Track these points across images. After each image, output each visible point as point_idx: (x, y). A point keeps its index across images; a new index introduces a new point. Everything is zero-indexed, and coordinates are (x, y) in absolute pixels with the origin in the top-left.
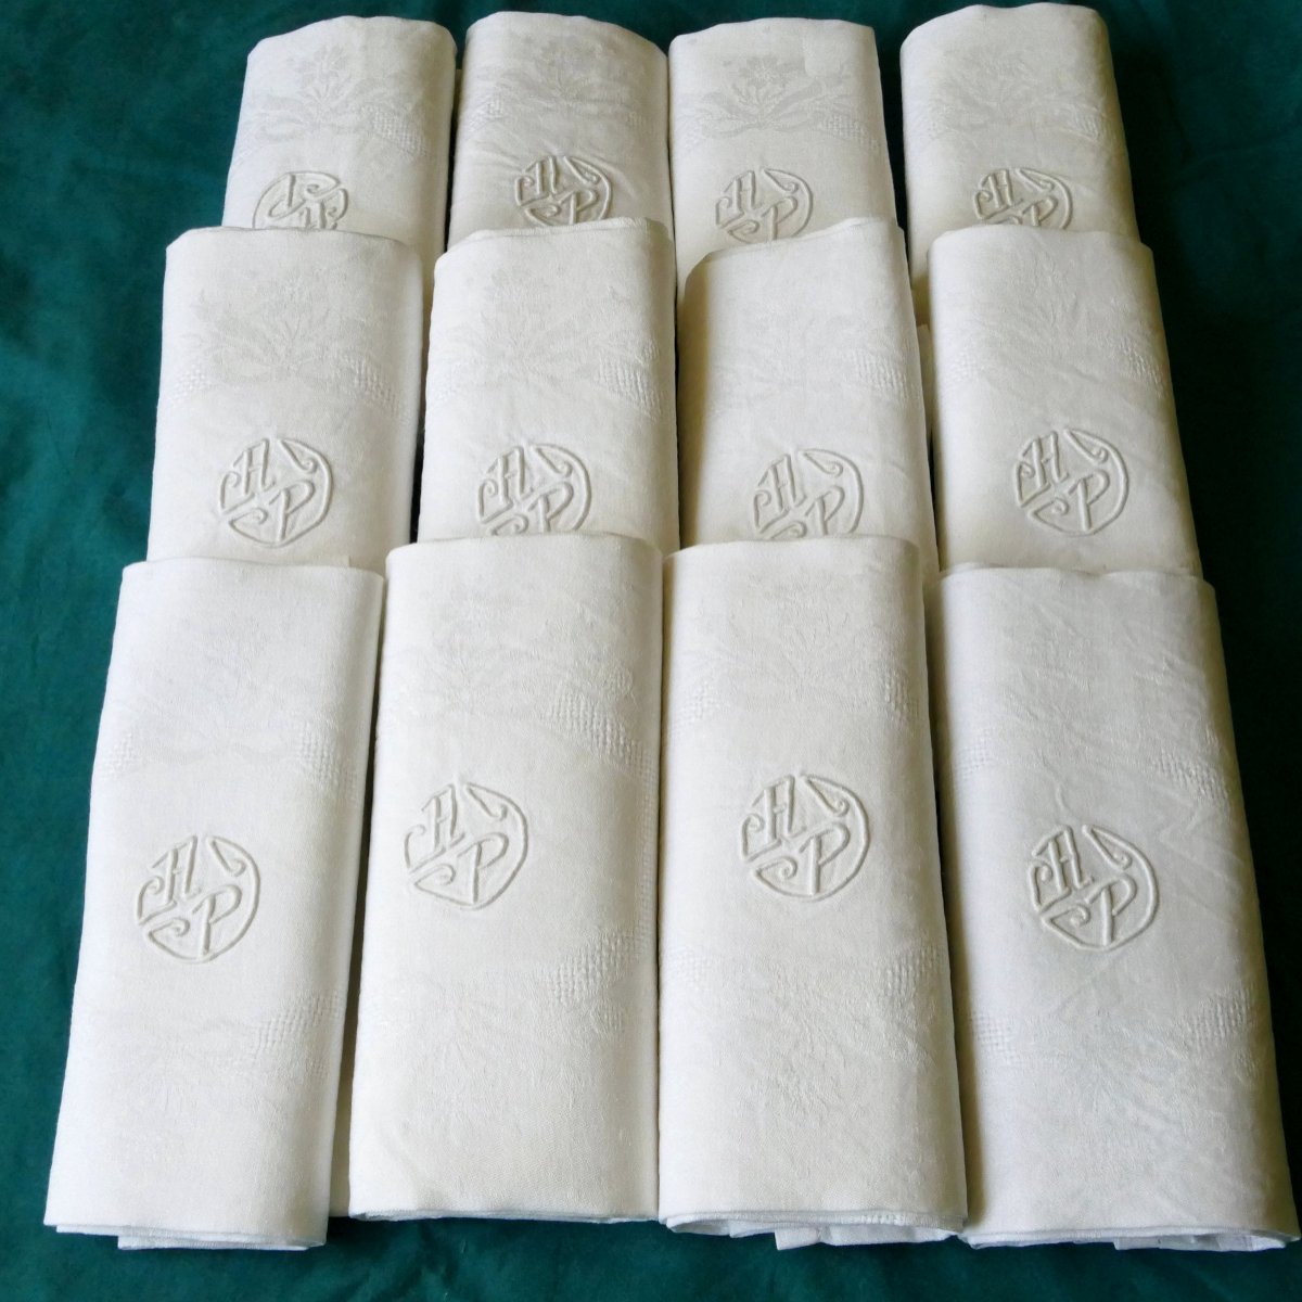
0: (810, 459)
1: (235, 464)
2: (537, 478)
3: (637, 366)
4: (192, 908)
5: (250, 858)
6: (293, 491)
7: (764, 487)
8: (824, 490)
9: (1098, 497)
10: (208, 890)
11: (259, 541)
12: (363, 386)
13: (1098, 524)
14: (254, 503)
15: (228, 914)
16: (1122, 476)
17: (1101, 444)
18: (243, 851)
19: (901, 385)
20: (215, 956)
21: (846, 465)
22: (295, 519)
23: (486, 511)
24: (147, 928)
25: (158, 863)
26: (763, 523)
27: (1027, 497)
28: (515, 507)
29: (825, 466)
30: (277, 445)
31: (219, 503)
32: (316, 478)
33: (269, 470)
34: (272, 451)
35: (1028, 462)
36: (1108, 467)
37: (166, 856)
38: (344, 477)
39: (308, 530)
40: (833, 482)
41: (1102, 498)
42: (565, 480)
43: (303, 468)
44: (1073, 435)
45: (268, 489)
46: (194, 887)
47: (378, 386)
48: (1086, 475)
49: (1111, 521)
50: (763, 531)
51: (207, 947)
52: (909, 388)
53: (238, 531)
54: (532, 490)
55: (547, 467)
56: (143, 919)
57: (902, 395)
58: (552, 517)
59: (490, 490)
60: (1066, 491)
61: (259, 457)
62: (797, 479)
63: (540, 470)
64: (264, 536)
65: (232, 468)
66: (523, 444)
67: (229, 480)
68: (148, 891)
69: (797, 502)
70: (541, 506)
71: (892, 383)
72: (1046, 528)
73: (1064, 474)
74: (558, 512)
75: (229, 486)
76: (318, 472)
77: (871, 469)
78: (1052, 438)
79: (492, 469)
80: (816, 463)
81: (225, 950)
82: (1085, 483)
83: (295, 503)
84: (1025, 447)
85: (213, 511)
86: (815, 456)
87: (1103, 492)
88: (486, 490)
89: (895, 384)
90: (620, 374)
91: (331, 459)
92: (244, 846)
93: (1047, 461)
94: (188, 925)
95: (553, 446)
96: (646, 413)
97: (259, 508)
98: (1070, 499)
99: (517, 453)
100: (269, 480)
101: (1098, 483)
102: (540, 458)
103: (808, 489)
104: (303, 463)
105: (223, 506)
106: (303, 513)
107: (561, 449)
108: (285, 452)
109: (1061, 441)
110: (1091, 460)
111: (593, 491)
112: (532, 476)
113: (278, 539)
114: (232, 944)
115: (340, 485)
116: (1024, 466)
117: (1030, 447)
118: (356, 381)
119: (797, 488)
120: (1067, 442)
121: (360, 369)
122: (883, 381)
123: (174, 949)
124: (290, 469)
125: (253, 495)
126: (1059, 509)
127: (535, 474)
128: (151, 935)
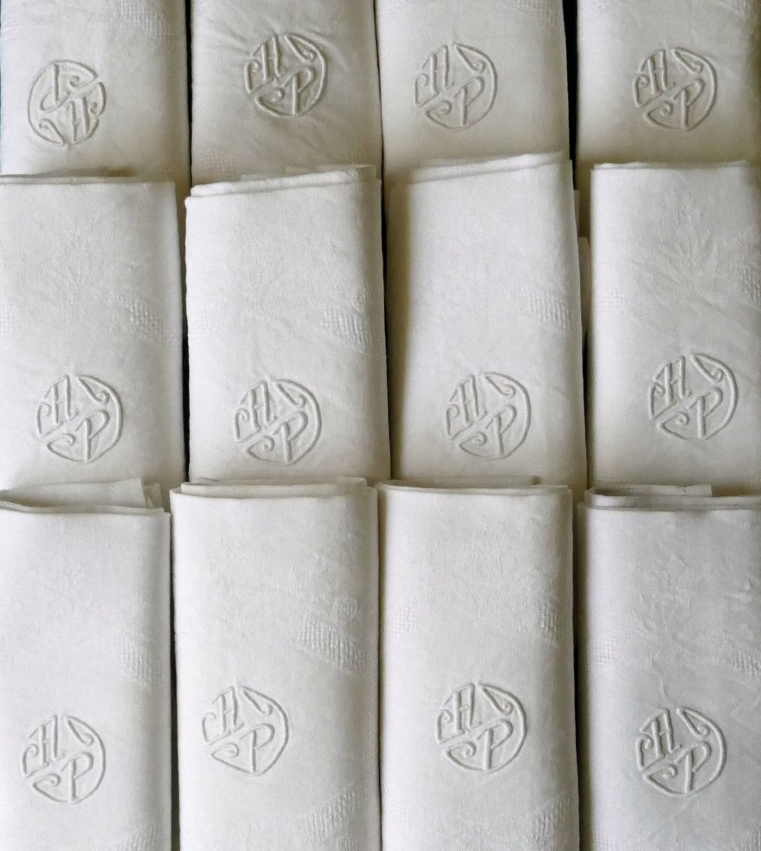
0: (491, 382)
1: (45, 398)
2: (280, 408)
3: (355, 311)
4: (61, 766)
5: (97, 734)
6: (92, 420)
7: (454, 402)
8: (500, 408)
9: (712, 411)
10: (70, 755)
11: (72, 460)
12: (137, 323)
13: (711, 431)
14: (64, 429)
15: (85, 772)
16: (733, 393)
17: (718, 366)
18: (89, 727)
19: (564, 317)
20: (81, 801)
21: (518, 389)
22: (97, 441)
23: (242, 434)
24: (31, 781)
25: (32, 735)
26: (453, 432)
27: (657, 412)
28: (263, 430)
29: (502, 388)
30: (75, 382)
31: (37, 429)
32: (109, 408)
33: (72, 402)
34: (73, 385)
35: (660, 383)
36: (722, 385)
37: (37, 730)
38: (130, 404)
39: (108, 450)
40: (507, 401)
41: (716, 410)
42: (301, 410)
43: (99, 400)
44: (698, 360)
45: (74, 418)
46: (59, 752)
47: (149, 320)
48: (703, 393)
49: (722, 429)
50: (453, 438)
51: (74, 795)
52: (570, 318)
53: (55, 452)
54: (276, 418)
55: (287, 400)
56: (28, 774)
57: (564, 327)
58: (292, 440)
59: (243, 417)
60: (688, 407)
61: (63, 393)
62: (480, 397)
63: (281, 402)
64: (74, 456)
65: (42, 399)
66: (267, 379)
67: (42, 410)
68: (29, 754)
69: (480, 417)
70: (283, 430)
71: (556, 317)
72: (670, 436)
73: (687, 392)
74: (296, 436)
75: (43, 415)
76: (110, 403)
77: (537, 393)
78: (680, 363)
79: (244, 400)
80: (494, 384)
81: (86, 797)
82: (704, 400)
83: (95, 430)
84: (658, 371)
85: (33, 435)
86: (494, 378)
87: (716, 407)
88: (240, 417)
89: (559, 318)
90: (340, 319)
91: (119, 390)
92: (90, 724)
93: (676, 382)
94: (59, 779)
95: (290, 382)
96: (361, 351)
97: (69, 434)
98: (690, 413)
99: (263, 388)
100: (73, 411)
101: (714, 398)
102: (281, 393)
103: (488, 406)
104: (98, 396)
105: (41, 432)
106: (102, 438)
107: (296, 384)
108: (84, 388)
109: (687, 364)
110: (710, 380)
111: (323, 420)
112: (275, 407)
113: (85, 459)
114: (91, 794)
115: (128, 411)
116: (657, 387)
117: (663, 371)
118: (132, 319)
119: (480, 403)
120: (692, 364)
121: (134, 308)
122: (549, 315)
123: (52, 794)
124: (89, 402)
125: (62, 423)
126: (681, 421)
127: (277, 404)
128: (35, 786)
